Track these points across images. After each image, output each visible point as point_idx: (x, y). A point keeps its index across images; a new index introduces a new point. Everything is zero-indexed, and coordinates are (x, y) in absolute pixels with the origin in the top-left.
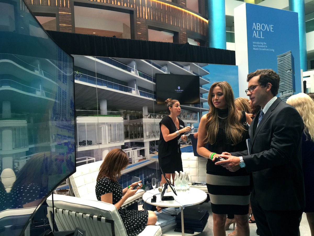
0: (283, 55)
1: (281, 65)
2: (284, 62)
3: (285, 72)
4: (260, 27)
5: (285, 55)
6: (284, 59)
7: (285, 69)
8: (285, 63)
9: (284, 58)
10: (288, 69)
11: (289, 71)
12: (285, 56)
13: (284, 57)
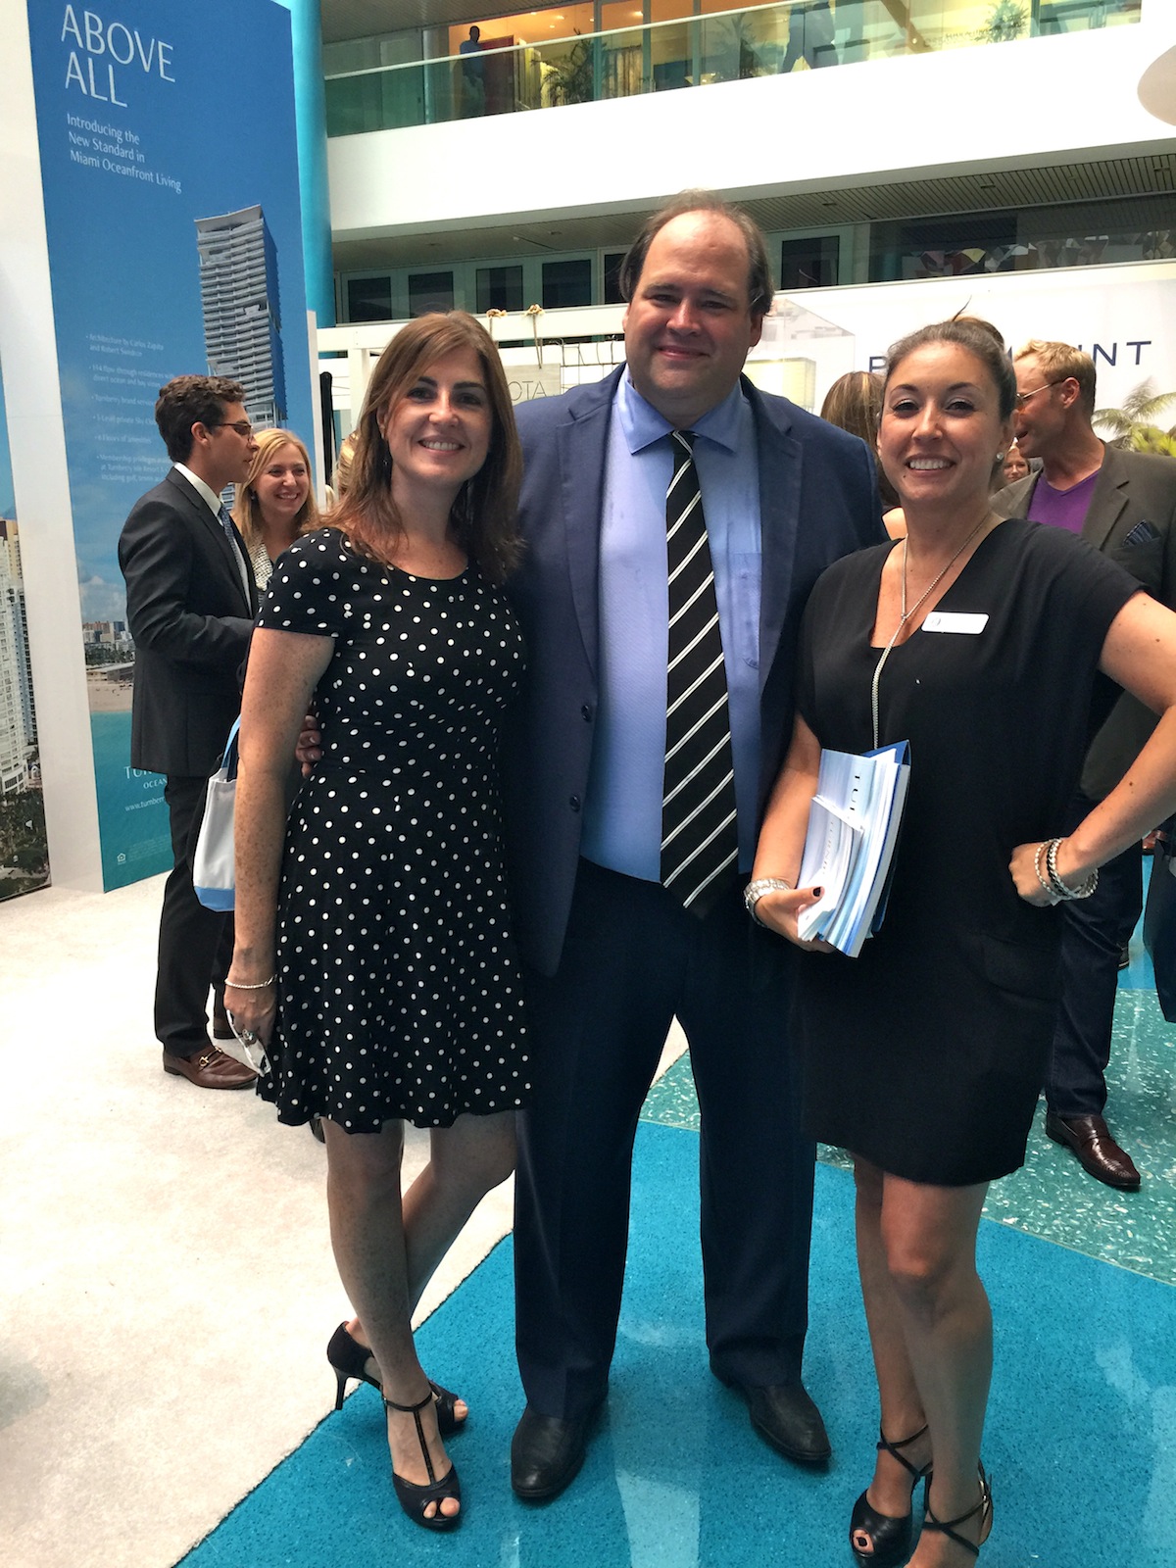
0: (225, 224)
1: (217, 271)
2: (233, 259)
3: (237, 311)
4: (104, 35)
5: (234, 222)
6: (232, 242)
7: (237, 298)
8: (235, 264)
9: (233, 237)
10: (250, 298)
11: (253, 311)
12: (236, 231)
13: (231, 233)
